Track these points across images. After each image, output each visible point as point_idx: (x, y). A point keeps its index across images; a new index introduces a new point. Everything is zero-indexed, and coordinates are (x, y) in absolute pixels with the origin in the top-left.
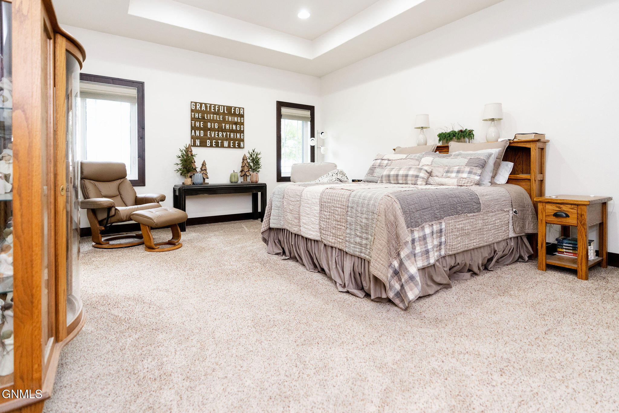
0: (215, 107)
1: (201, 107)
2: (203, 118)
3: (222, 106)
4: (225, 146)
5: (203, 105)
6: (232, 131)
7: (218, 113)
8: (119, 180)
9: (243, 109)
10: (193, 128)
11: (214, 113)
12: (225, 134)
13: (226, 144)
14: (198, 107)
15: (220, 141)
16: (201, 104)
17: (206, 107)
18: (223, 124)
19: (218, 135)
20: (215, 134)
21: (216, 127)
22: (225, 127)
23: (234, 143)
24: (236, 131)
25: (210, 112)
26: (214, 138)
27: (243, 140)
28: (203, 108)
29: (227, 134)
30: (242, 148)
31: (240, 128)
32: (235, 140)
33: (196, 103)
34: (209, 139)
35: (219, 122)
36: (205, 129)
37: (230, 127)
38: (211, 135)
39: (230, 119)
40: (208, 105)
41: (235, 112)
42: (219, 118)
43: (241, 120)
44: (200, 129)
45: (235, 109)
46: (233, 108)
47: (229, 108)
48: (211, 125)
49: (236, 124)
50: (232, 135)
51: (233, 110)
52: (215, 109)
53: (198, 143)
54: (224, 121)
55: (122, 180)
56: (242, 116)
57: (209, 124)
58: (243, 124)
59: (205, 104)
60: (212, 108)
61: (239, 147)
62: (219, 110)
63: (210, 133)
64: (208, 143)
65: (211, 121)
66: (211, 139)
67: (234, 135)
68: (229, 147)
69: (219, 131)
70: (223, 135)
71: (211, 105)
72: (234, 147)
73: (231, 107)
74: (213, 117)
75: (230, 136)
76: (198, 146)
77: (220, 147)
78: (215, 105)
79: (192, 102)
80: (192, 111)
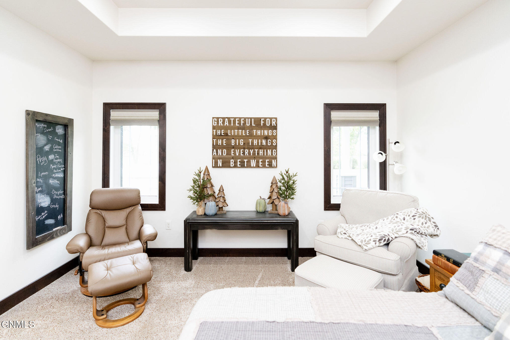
0: (240, 121)
1: (223, 123)
2: (226, 135)
3: (248, 118)
4: (252, 166)
5: (226, 119)
6: (261, 147)
7: (243, 128)
8: (131, 208)
9: (276, 119)
10: (215, 147)
11: (238, 128)
12: (252, 152)
13: (253, 163)
14: (221, 122)
15: (246, 160)
16: (224, 119)
17: (230, 122)
18: (250, 140)
19: (244, 153)
20: (240, 152)
21: (242, 144)
22: (252, 143)
23: (264, 162)
24: (266, 148)
25: (234, 128)
26: (239, 157)
27: (276, 158)
28: (227, 123)
29: (254, 151)
30: (274, 167)
31: (272, 143)
32: (264, 158)
33: (218, 118)
34: (233, 158)
35: (245, 138)
36: (229, 147)
37: (258, 143)
38: (235, 153)
39: (259, 132)
40: (232, 119)
41: (264, 124)
42: (246, 133)
43: (273, 133)
44: (222, 147)
45: (265, 121)
46: (262, 119)
47: (258, 121)
48: (235, 142)
49: (266, 138)
50: (261, 152)
51: (262, 122)
52: (239, 123)
53: (220, 163)
54: (251, 136)
55: (133, 208)
56: (275, 128)
57: (233, 142)
58: (275, 137)
59: (229, 118)
60: (237, 122)
61: (270, 166)
62: (245, 123)
63: (235, 151)
64: (231, 163)
65: (234, 137)
66: (235, 158)
67: (264, 152)
68: (257, 166)
69: (244, 148)
70: (249, 153)
71: (235, 118)
72: (264, 166)
73: (260, 119)
74: (238, 132)
75: (258, 154)
76: (220, 167)
77: (246, 167)
78: (240, 118)
79: (213, 118)
80: (214, 128)
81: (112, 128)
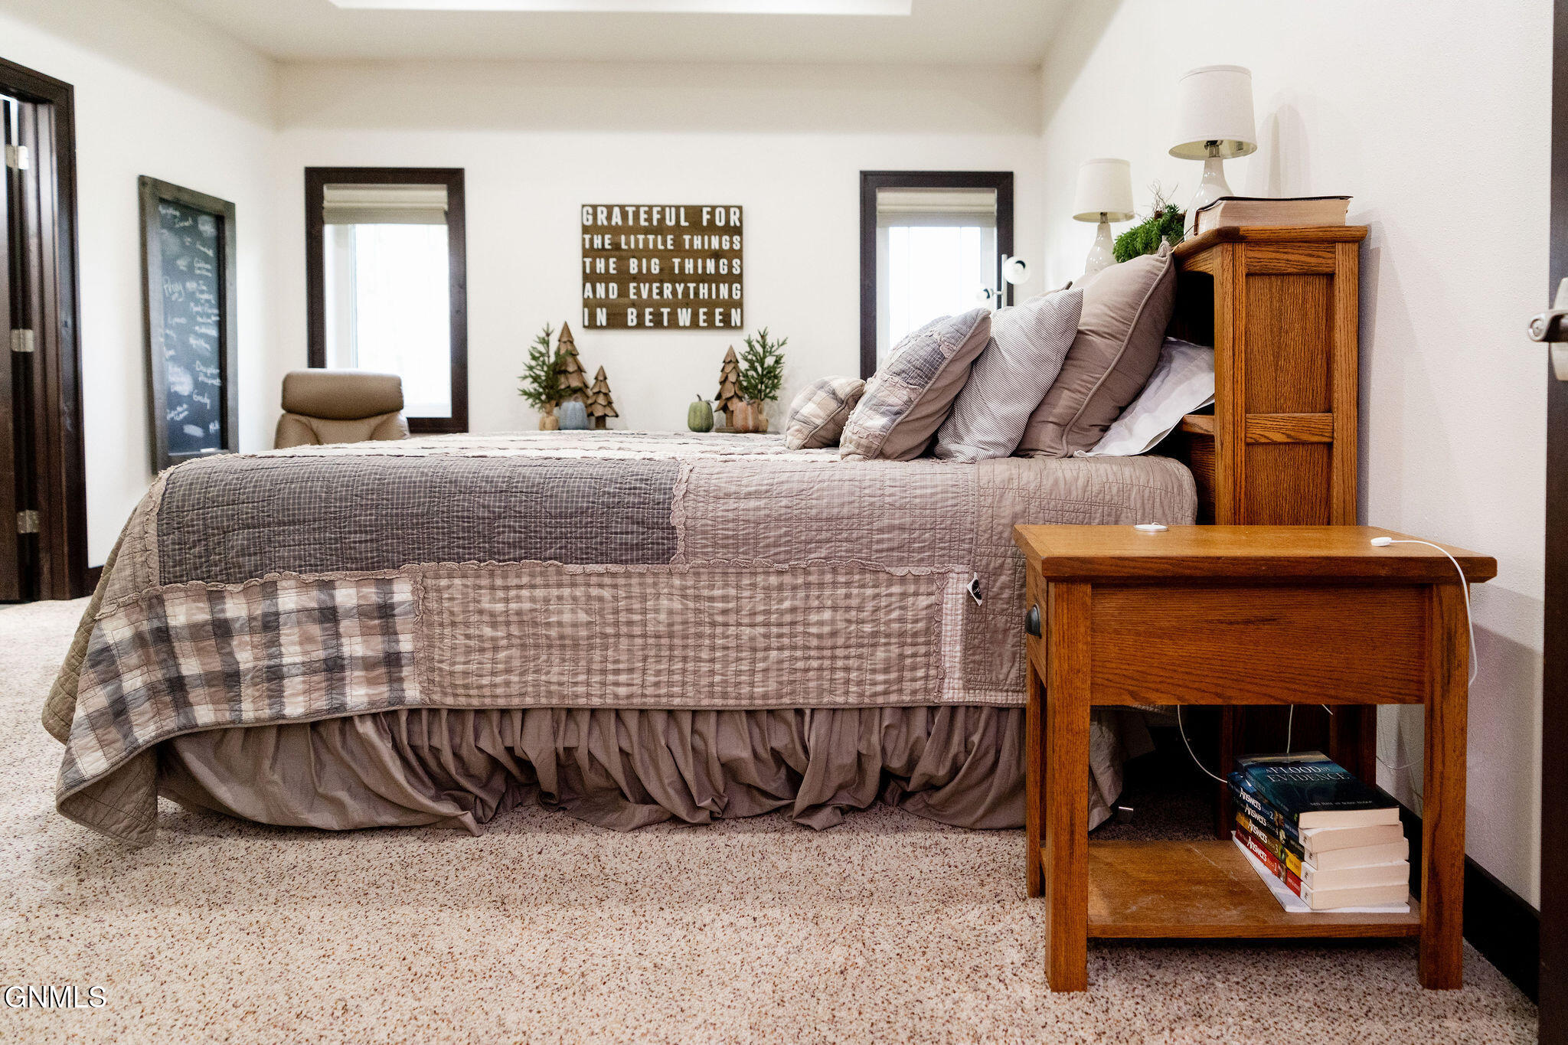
0: (649, 213)
1: (609, 217)
2: (616, 246)
3: (670, 207)
4: (681, 324)
5: (616, 210)
6: (703, 278)
7: (660, 230)
8: (380, 417)
9: (740, 208)
10: (590, 278)
11: (647, 231)
12: (680, 288)
13: (684, 316)
14: (602, 218)
15: (665, 311)
16: (610, 208)
17: (624, 215)
18: (677, 261)
19: (661, 293)
20: (650, 290)
21: (655, 269)
22: (682, 267)
23: (710, 316)
24: (717, 279)
25: (637, 230)
26: (650, 302)
27: (739, 304)
28: (617, 219)
29: (687, 289)
30: (736, 327)
31: (730, 267)
32: (711, 304)
33: (595, 207)
34: (633, 305)
35: (665, 256)
36: (623, 278)
37: (696, 267)
38: (638, 293)
39: (697, 242)
40: (630, 210)
41: (711, 221)
42: (664, 243)
43: (732, 242)
44: (606, 278)
45: (712, 213)
46: (705, 210)
47: (694, 212)
48: (640, 266)
49: (717, 255)
50: (704, 290)
51: (706, 217)
52: (649, 219)
53: (602, 317)
54: (679, 250)
55: (385, 417)
56: (738, 231)
57: (633, 266)
58: (739, 254)
59: (622, 208)
60: (643, 216)
61: (727, 323)
62: (662, 220)
63: (638, 288)
64: (630, 317)
65: (637, 254)
66: (640, 305)
67: (710, 289)
68: (695, 325)
69: (662, 282)
70: (674, 292)
71: (638, 207)
72: (711, 325)
73: (699, 209)
74: (646, 241)
75: (697, 293)
76: (601, 327)
77: (665, 328)
78: (651, 207)
79: (583, 206)
80: (586, 230)
81: (329, 230)
